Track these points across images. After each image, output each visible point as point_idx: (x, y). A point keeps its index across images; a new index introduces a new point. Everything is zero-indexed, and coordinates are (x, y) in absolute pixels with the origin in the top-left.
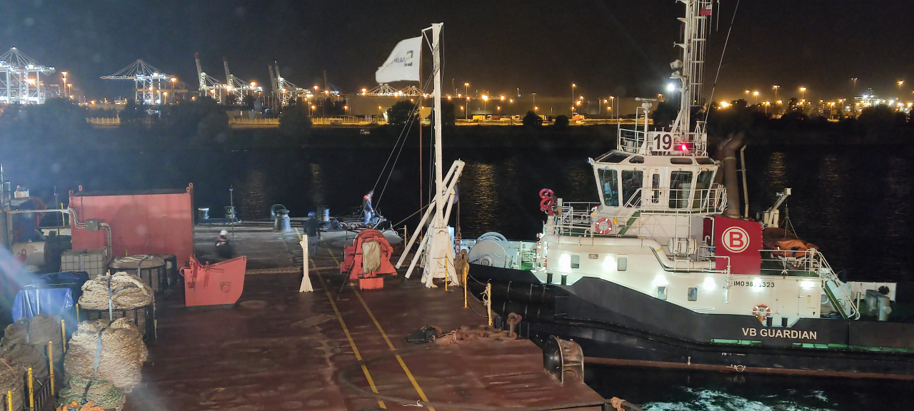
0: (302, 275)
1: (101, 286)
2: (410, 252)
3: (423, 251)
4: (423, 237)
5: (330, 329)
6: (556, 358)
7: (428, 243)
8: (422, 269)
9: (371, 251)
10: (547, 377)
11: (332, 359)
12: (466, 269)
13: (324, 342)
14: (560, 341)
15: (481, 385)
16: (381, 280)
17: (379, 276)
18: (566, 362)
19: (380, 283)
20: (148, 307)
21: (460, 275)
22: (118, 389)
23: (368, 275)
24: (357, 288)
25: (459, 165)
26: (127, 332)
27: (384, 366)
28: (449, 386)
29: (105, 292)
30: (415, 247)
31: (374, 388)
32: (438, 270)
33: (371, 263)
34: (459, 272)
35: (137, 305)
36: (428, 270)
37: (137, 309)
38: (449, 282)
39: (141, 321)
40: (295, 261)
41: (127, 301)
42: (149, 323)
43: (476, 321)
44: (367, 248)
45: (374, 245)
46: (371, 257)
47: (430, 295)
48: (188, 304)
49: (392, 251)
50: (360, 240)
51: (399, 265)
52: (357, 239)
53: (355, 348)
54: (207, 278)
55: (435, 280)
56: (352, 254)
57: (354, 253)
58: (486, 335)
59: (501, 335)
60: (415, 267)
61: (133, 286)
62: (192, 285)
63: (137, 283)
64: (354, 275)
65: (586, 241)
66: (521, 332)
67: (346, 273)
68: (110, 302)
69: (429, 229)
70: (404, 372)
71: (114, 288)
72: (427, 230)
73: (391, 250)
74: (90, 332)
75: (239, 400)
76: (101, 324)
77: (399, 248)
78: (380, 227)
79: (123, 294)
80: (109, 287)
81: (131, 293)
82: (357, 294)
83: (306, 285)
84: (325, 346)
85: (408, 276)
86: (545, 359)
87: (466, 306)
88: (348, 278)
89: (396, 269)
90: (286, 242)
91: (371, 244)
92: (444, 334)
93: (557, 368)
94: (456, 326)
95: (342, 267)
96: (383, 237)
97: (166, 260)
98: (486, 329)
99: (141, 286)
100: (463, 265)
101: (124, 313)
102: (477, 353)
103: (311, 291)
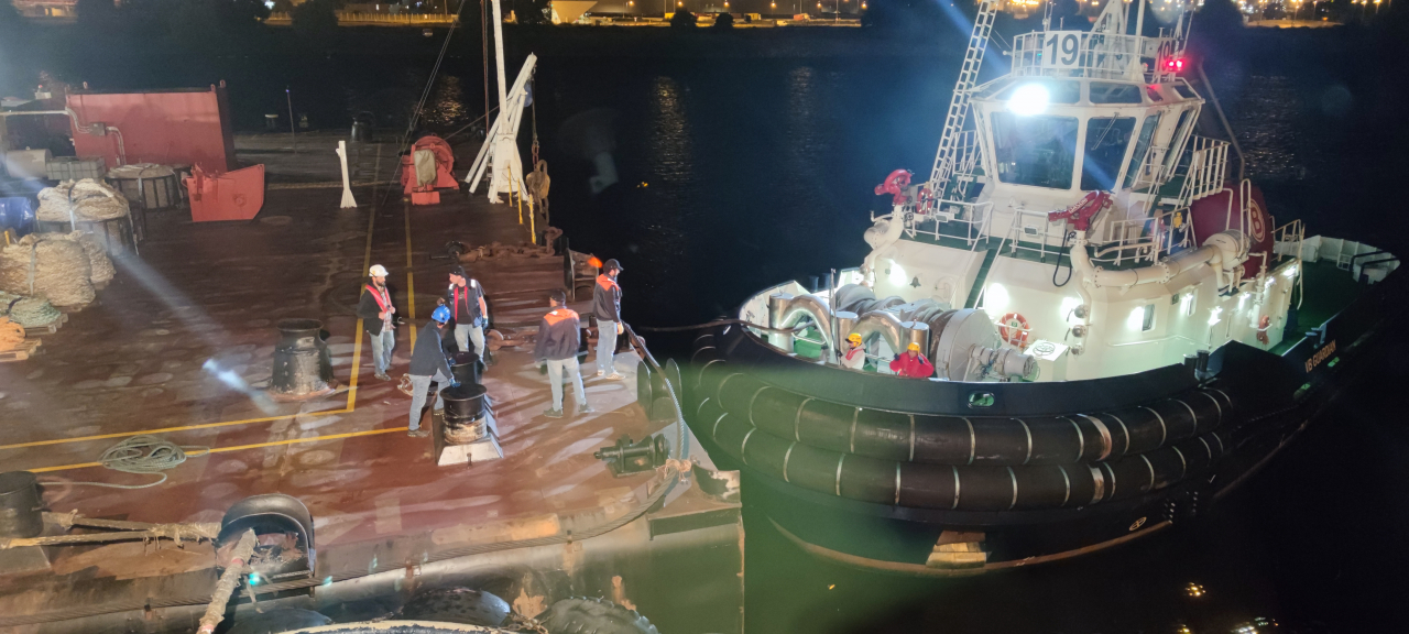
0: (342, 189)
1: (59, 195)
8: (488, 184)
9: (424, 161)
11: (333, 276)
16: (436, 194)
17: (434, 189)
20: (121, 220)
23: (422, 189)
24: (410, 202)
29: (64, 202)
32: (503, 184)
33: (424, 175)
35: (106, 217)
36: (494, 185)
37: (107, 221)
41: (94, 212)
45: (427, 154)
46: (424, 168)
47: (497, 211)
48: (194, 220)
54: (215, 188)
55: (501, 195)
61: (100, 194)
62: (198, 197)
63: (104, 191)
64: (408, 190)
68: (71, 212)
71: (75, 197)
74: (23, 244)
76: (37, 237)
79: (87, 204)
80: (69, 195)
81: (97, 202)
82: (407, 210)
83: (348, 200)
84: (334, 264)
85: (473, 190)
88: (401, 192)
91: (423, 152)
95: (392, 182)
99: (110, 195)
103: (355, 206)
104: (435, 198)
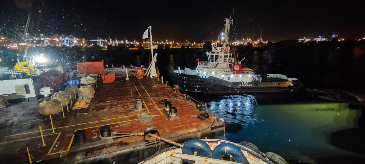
0: (126, 77)
2: (148, 71)
3: (150, 71)
5: (132, 86)
6: (174, 88)
7: (151, 69)
8: (150, 75)
10: (173, 92)
11: (132, 91)
13: (131, 88)
14: (175, 85)
15: (161, 94)
18: (176, 89)
20: (95, 83)
22: (90, 98)
23: (140, 76)
24: (138, 78)
25: (156, 54)
26: (90, 87)
27: (142, 92)
28: (154, 94)
29: (85, 80)
31: (140, 95)
33: (140, 74)
34: (157, 75)
35: (92, 83)
37: (92, 84)
38: (155, 77)
39: (94, 86)
40: (125, 74)
41: (90, 82)
42: (95, 86)
43: (160, 83)
44: (139, 71)
45: (141, 70)
47: (153, 79)
48: (104, 83)
50: (138, 69)
51: (146, 74)
53: (137, 89)
54: (107, 77)
55: (153, 76)
56: (136, 72)
58: (162, 85)
59: (165, 85)
61: (91, 79)
62: (104, 79)
63: (92, 78)
64: (137, 76)
66: (168, 84)
68: (87, 82)
70: (146, 92)
71: (87, 80)
72: (151, 67)
74: (82, 88)
75: (114, 99)
76: (85, 86)
77: (145, 71)
82: (138, 80)
84: (131, 89)
85: (147, 76)
86: (173, 88)
87: (158, 81)
92: (154, 86)
93: (174, 90)
94: (156, 84)
95: (135, 75)
97: (99, 75)
98: (162, 84)
99: (93, 79)
101: (90, 84)
102: (160, 88)
103: (129, 79)
104: (142, 77)
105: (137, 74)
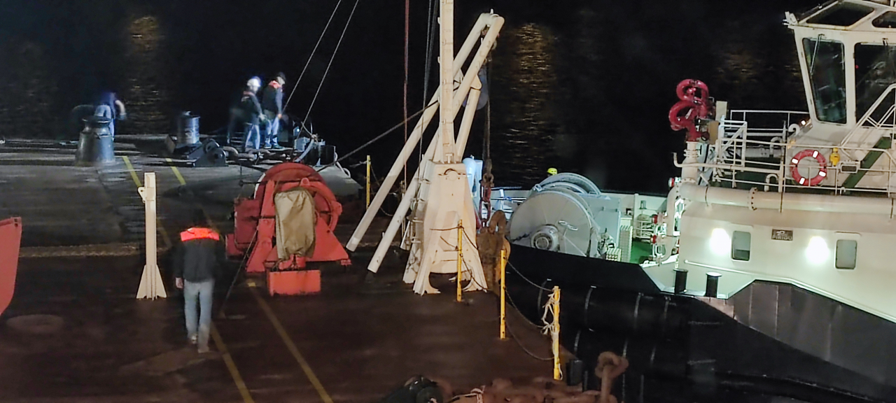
0: (142, 261)
2: (380, 214)
3: (409, 212)
4: (408, 184)
7: (421, 196)
8: (406, 254)
12: (504, 254)
16: (316, 274)
17: (310, 266)
19: (313, 282)
21: (490, 267)
23: (287, 264)
24: (264, 290)
25: (490, 24)
30: (391, 204)
32: (442, 255)
33: (293, 238)
34: (488, 261)
36: (418, 255)
38: (465, 283)
40: (125, 230)
44: (284, 203)
45: (301, 199)
46: (295, 224)
47: (424, 311)
49: (340, 210)
50: (271, 185)
52: (264, 184)
56: (252, 218)
57: (255, 214)
58: (549, 400)
59: (582, 399)
60: (391, 249)
65: (767, 201)
66: (626, 394)
67: (240, 257)
69: (422, 165)
72: (417, 165)
73: (338, 208)
77: (353, 206)
78: (311, 159)
82: (265, 306)
83: (152, 284)
87: (502, 336)
88: (244, 268)
89: (349, 252)
90: (106, 187)
92: (455, 396)
95: (229, 245)
96: (320, 180)
98: (550, 386)
100: (498, 245)
103: (165, 296)
105: (264, 237)
